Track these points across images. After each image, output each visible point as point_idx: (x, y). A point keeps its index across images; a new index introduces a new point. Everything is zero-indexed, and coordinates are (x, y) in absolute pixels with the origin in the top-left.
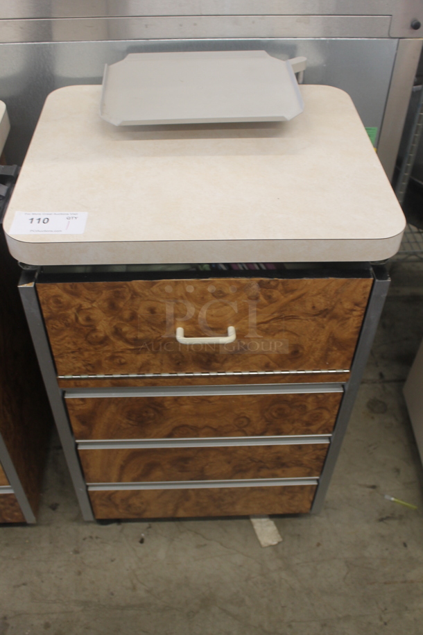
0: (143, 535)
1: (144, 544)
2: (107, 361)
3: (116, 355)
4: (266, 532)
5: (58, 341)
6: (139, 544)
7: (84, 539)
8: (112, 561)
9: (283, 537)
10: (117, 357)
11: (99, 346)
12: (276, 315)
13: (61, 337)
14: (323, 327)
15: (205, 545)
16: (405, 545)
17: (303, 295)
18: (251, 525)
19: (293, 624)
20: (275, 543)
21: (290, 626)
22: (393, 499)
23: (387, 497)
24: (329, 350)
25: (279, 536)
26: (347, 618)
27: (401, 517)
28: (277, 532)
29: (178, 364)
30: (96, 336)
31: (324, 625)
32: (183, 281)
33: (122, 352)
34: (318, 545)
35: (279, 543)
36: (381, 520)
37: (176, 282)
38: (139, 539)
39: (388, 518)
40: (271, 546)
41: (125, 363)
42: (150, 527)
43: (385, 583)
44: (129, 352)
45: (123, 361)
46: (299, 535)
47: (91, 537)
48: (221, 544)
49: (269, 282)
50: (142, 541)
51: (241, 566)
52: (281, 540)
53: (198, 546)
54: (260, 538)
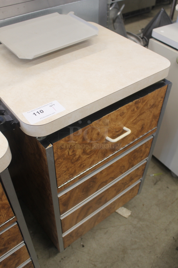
0: (82, 244)
1: (85, 247)
2: (78, 169)
3: (82, 163)
4: (124, 212)
5: (59, 170)
6: (83, 248)
7: (60, 262)
8: (78, 262)
9: (131, 210)
10: (82, 164)
11: (76, 162)
12: (139, 114)
13: (61, 167)
14: (152, 112)
15: (107, 231)
16: (168, 188)
17: (148, 101)
18: (117, 213)
19: (157, 237)
20: (130, 214)
21: (157, 238)
22: (153, 175)
23: (151, 175)
24: (152, 121)
25: (129, 211)
26: (170, 223)
27: (160, 180)
28: (127, 210)
29: (104, 154)
30: (76, 158)
31: (166, 230)
32: (111, 114)
33: (85, 160)
34: (143, 205)
35: (131, 213)
36: (155, 184)
37: (108, 115)
38: (82, 246)
39: (156, 182)
40: (129, 216)
41: (85, 165)
42: (82, 239)
43: (172, 203)
44: (87, 159)
45: (85, 164)
46: (135, 206)
47: (62, 259)
48: (113, 227)
49: (138, 101)
50: (83, 246)
51: (125, 230)
52: (131, 211)
53: (105, 233)
54: (124, 216)
